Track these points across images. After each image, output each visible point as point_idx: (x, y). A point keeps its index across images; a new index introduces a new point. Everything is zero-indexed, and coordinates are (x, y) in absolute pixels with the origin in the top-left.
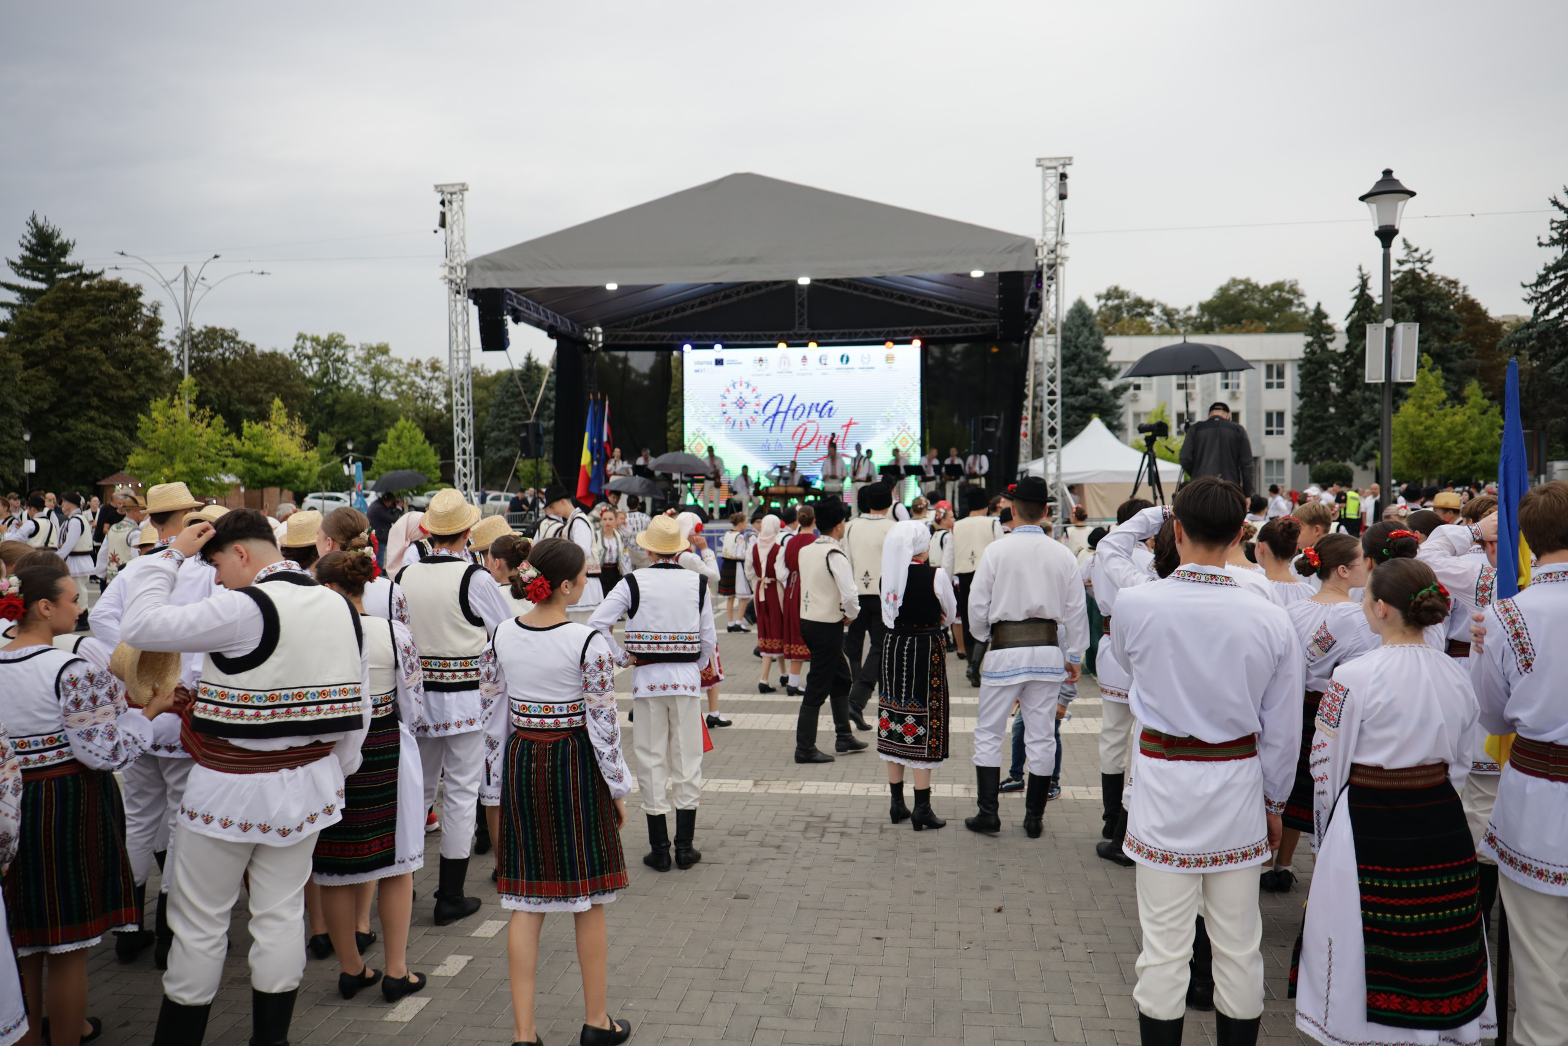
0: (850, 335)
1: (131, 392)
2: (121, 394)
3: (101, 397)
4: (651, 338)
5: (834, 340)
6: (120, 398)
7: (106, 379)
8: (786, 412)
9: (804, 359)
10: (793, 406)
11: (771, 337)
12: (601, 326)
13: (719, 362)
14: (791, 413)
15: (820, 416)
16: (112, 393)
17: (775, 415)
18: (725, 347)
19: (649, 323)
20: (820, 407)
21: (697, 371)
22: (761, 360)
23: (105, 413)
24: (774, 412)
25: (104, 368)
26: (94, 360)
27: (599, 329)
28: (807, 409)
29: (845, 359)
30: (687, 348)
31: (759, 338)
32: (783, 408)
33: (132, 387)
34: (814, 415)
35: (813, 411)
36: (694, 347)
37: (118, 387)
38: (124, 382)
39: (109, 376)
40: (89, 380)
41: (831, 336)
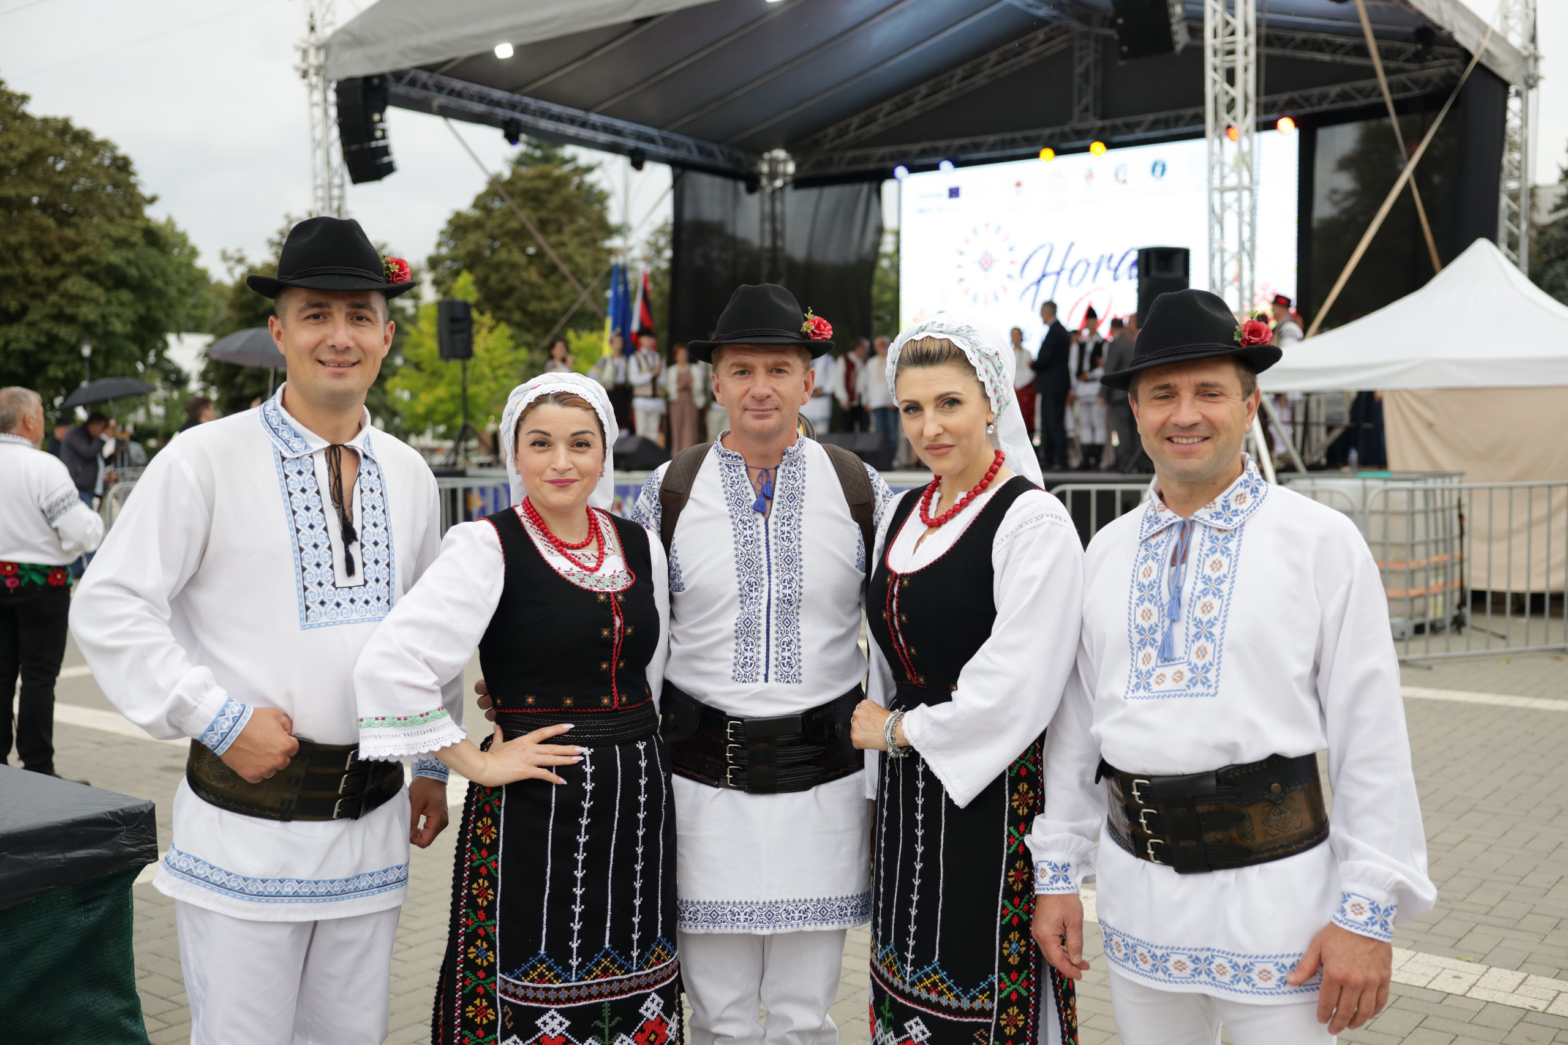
0: (1166, 123)
1: (555, 305)
2: (544, 306)
3: (525, 312)
4: (855, 161)
5: (1139, 135)
6: (543, 312)
7: (526, 289)
8: (1058, 273)
9: (1090, 176)
10: (1069, 265)
11: (1029, 141)
12: (788, 148)
13: (954, 193)
14: (1065, 275)
15: (1115, 279)
16: (534, 306)
17: (1039, 281)
18: (958, 164)
19: (852, 135)
20: (1114, 264)
21: (921, 211)
22: (1018, 184)
23: (529, 330)
24: (1039, 275)
25: (524, 275)
26: (513, 266)
27: (780, 154)
28: (1092, 269)
29: (1159, 168)
30: (901, 171)
31: (1013, 143)
32: (1053, 267)
33: (558, 298)
34: (1106, 274)
35: (1103, 268)
36: (912, 169)
37: (541, 298)
38: (548, 291)
39: (532, 285)
40: (510, 291)
41: (1130, 127)
